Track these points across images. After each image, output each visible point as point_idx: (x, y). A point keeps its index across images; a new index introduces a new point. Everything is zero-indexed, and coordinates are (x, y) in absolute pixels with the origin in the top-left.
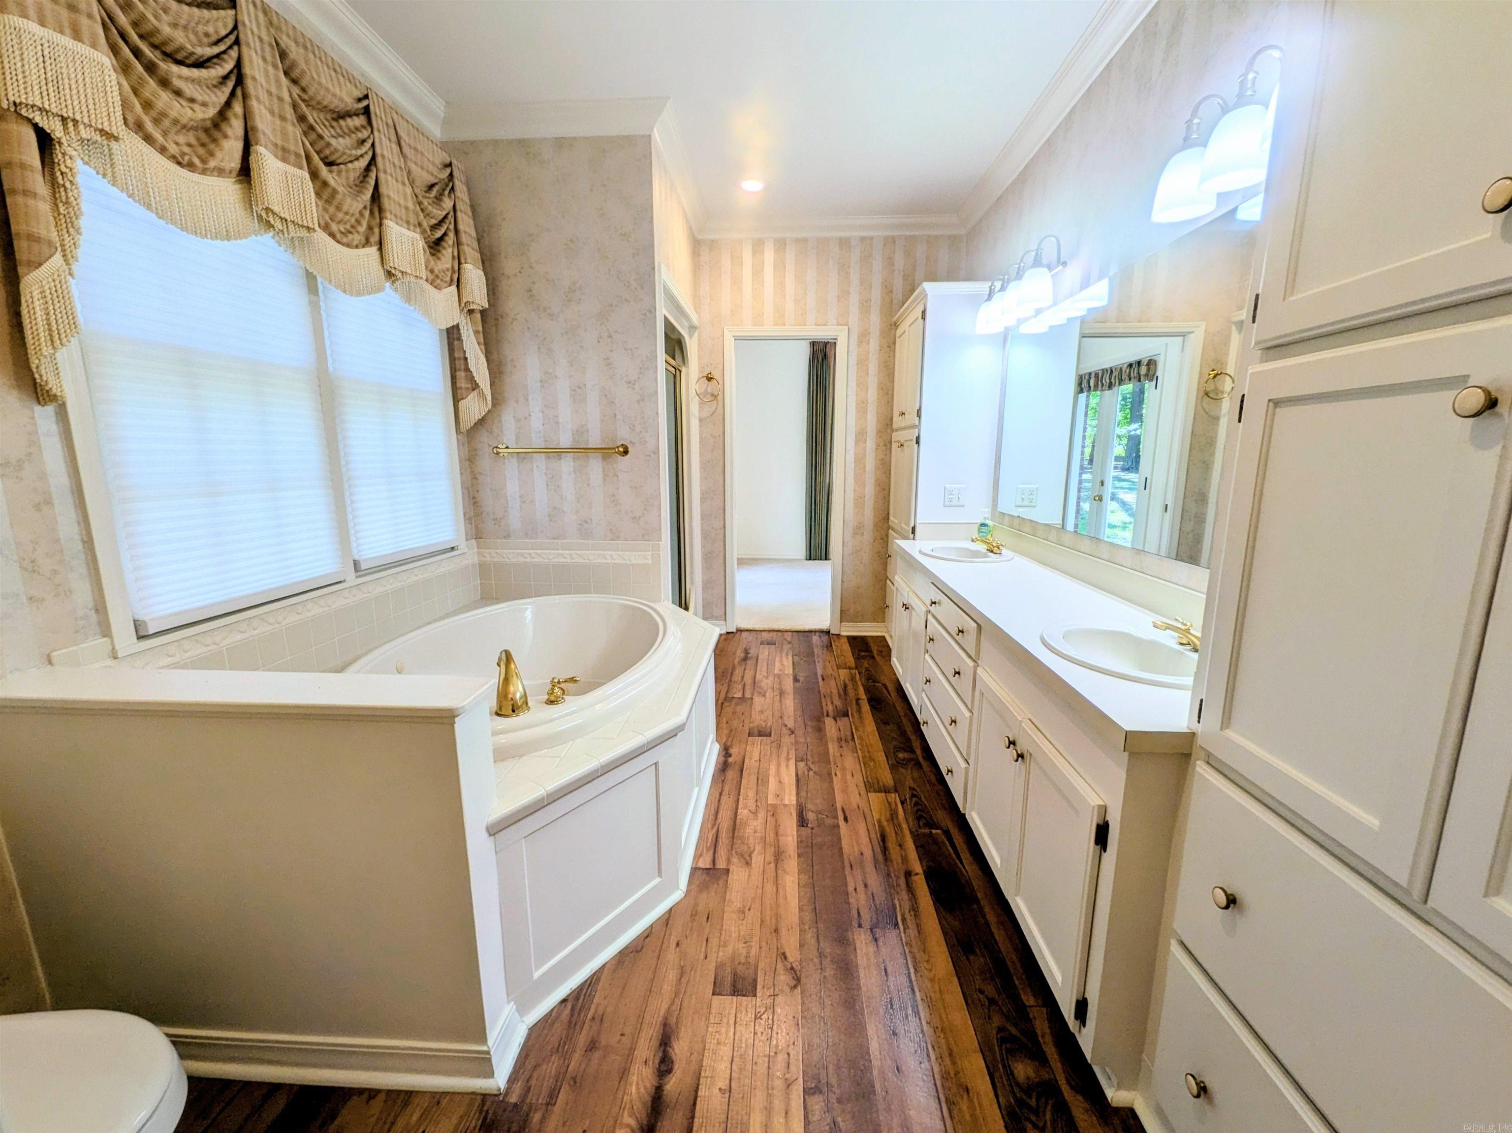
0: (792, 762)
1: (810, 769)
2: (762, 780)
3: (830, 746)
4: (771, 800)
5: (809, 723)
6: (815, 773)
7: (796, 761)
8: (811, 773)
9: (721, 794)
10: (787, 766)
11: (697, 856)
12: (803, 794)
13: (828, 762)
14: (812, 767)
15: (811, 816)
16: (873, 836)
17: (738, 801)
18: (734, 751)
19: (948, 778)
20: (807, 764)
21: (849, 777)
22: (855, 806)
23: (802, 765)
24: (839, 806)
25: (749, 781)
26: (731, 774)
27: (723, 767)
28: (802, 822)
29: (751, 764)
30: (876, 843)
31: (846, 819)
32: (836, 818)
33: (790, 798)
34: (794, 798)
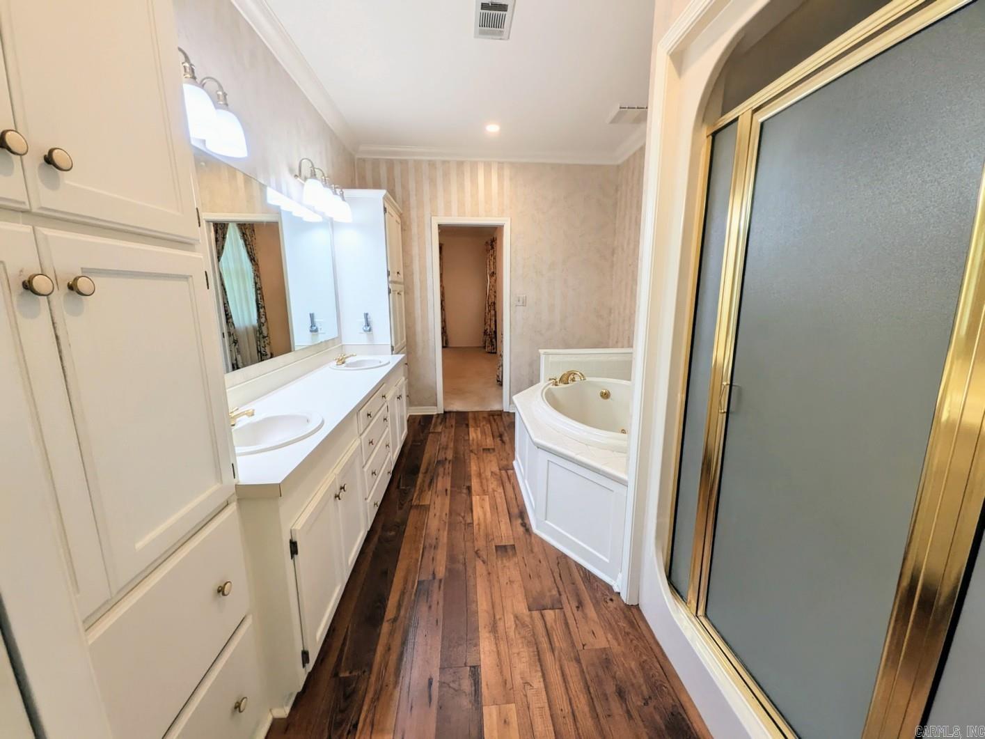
0: (475, 523)
1: (463, 517)
2: (494, 507)
3: (445, 540)
4: (487, 498)
5: (461, 567)
6: (460, 515)
7: (473, 523)
8: (463, 514)
9: (516, 498)
10: (479, 519)
11: (514, 473)
12: (468, 502)
13: (450, 524)
14: (461, 519)
15: (465, 491)
16: (435, 485)
17: (505, 496)
18: (521, 530)
19: (379, 504)
20: (465, 521)
21: (438, 514)
22: (439, 497)
23: (469, 521)
24: (449, 496)
25: (503, 507)
26: (515, 511)
27: (522, 514)
28: (469, 488)
29: (505, 519)
30: (435, 481)
31: (446, 490)
32: (451, 491)
33: (475, 499)
34: (474, 498)
